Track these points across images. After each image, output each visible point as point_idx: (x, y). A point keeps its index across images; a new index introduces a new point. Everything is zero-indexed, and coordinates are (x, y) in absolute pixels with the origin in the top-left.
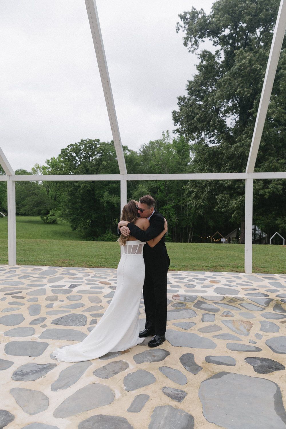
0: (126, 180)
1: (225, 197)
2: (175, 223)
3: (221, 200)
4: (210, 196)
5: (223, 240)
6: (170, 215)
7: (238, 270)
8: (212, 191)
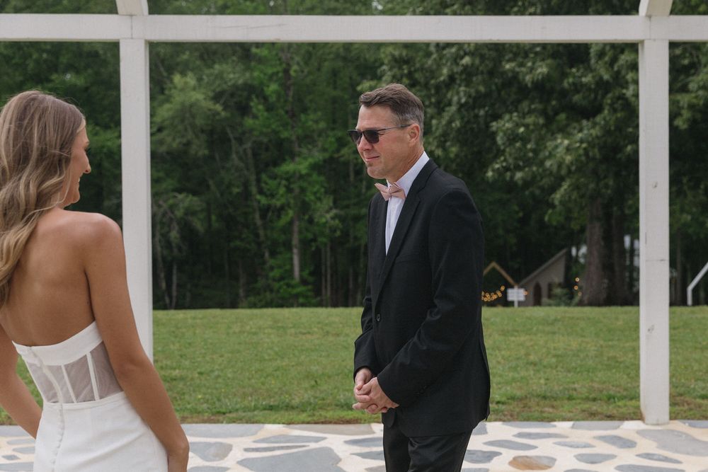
0: (143, 42)
1: (527, 126)
2: (327, 231)
3: (513, 138)
4: (468, 122)
5: (516, 294)
6: (307, 199)
7: (611, 409)
8: (476, 101)
